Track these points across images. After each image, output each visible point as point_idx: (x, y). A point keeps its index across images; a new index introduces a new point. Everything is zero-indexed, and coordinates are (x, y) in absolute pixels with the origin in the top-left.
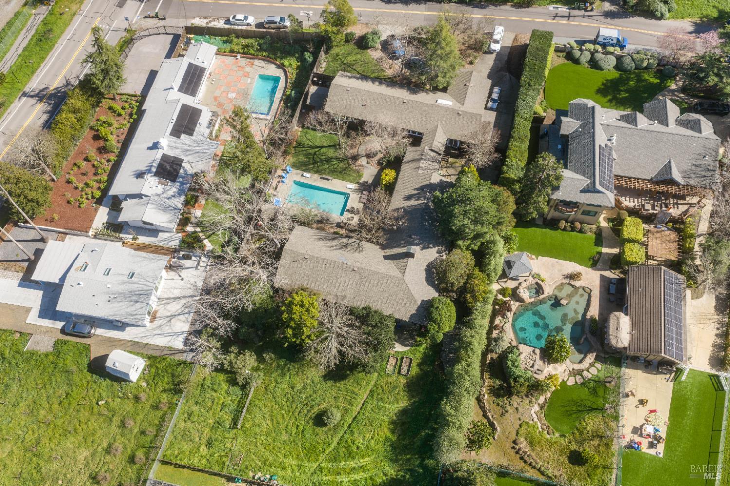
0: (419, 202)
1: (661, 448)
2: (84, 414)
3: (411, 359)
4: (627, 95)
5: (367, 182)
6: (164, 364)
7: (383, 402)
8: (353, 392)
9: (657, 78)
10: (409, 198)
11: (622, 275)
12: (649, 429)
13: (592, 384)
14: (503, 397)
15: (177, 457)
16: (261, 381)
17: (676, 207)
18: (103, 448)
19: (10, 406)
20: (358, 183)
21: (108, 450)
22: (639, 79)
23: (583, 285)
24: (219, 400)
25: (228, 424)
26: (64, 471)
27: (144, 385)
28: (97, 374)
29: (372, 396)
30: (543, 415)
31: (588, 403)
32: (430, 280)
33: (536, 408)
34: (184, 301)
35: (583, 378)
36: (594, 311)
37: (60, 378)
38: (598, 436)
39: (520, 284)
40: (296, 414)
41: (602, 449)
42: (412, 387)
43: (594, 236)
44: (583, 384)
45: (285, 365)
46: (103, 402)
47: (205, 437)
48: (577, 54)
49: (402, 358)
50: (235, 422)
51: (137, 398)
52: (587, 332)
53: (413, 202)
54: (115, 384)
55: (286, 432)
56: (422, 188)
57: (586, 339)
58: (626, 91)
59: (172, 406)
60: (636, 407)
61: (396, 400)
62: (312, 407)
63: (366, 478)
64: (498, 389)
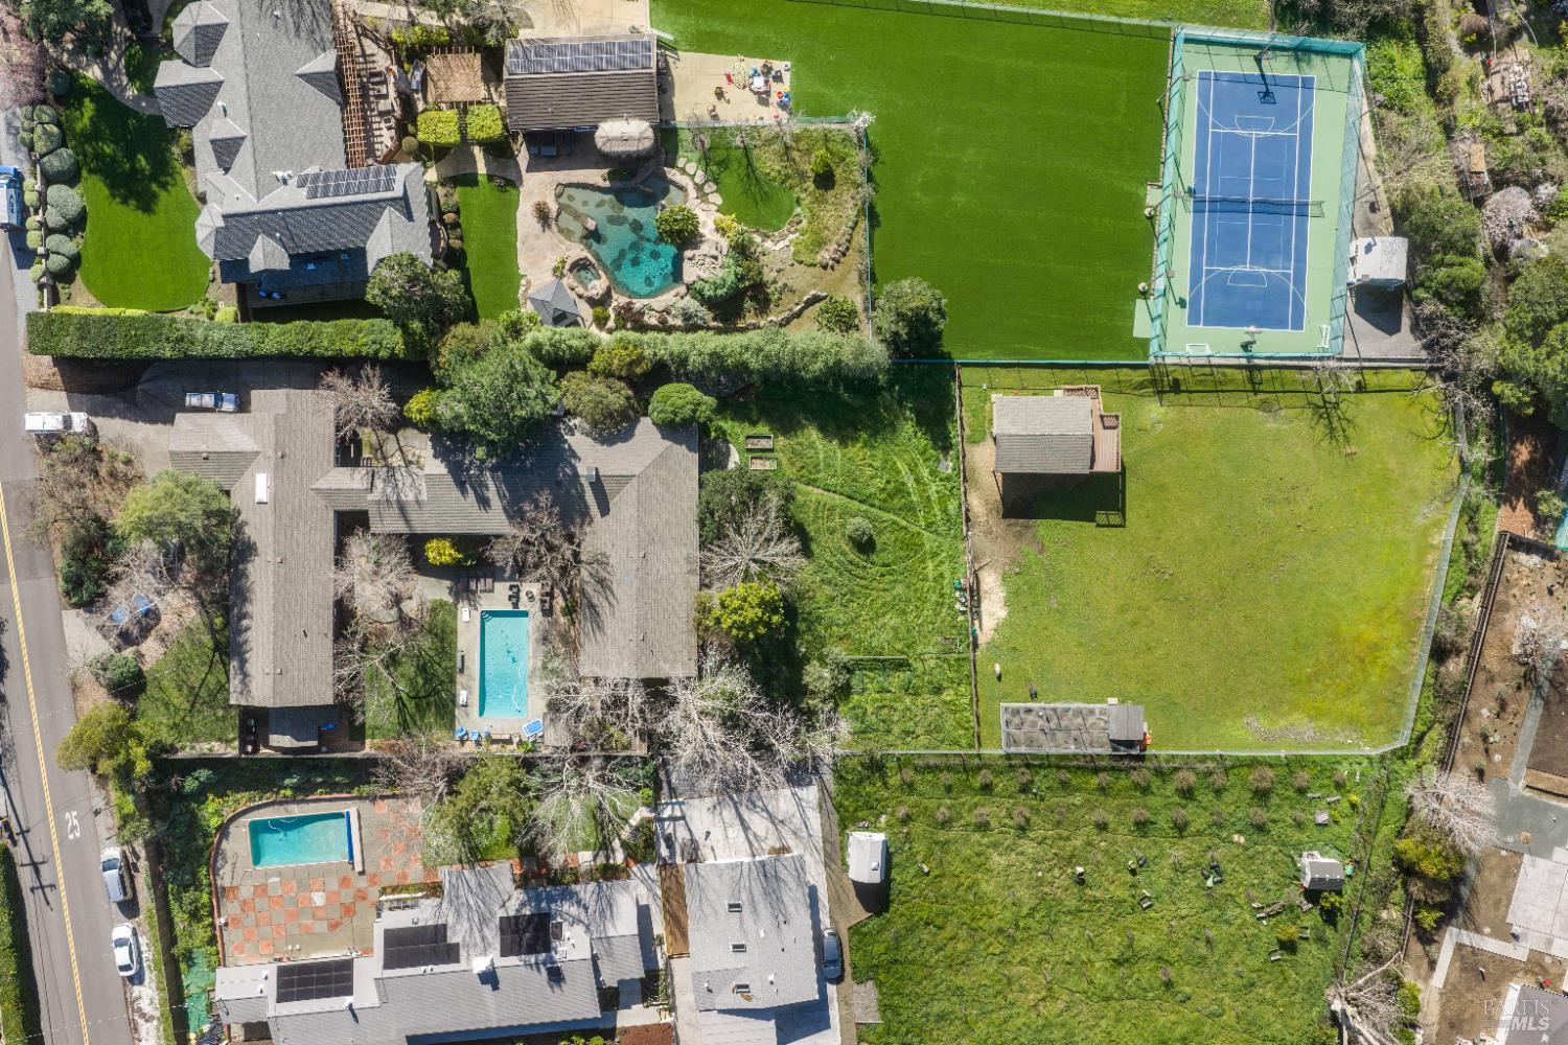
0: (490, 483)
1: (778, 65)
2: (947, 885)
3: (748, 437)
4: (140, 157)
5: (451, 589)
6: (846, 803)
7: (818, 464)
8: (816, 510)
9: (81, 104)
10: (484, 502)
11: (520, 138)
12: (759, 82)
13: (714, 168)
14: (767, 294)
15: (966, 729)
16: (833, 648)
17: (371, 59)
18: (983, 837)
19: (965, 998)
20: (456, 605)
21: (983, 827)
22: (92, 135)
23: (553, 197)
24: (875, 700)
25: (904, 676)
26: (1027, 876)
27: (883, 819)
28: (888, 895)
29: (815, 480)
30: (776, 234)
31: (742, 171)
32: (627, 435)
33: (768, 244)
34: (746, 814)
35: (706, 182)
36: (596, 176)
37: (908, 944)
38: (786, 153)
39: (580, 296)
40: (864, 582)
41: (802, 145)
42: (786, 426)
43: (459, 189)
44: (716, 181)
45: (804, 620)
46: (925, 867)
47: (928, 699)
48: (57, 262)
49: (749, 450)
50: (902, 665)
51: (906, 820)
52: (633, 183)
53: (492, 493)
54: (896, 860)
55: (894, 588)
56: (461, 485)
57: (642, 183)
58: (132, 159)
59: (903, 763)
60: (728, 102)
61: (812, 445)
62: (851, 562)
63: (925, 460)
64: (758, 303)
